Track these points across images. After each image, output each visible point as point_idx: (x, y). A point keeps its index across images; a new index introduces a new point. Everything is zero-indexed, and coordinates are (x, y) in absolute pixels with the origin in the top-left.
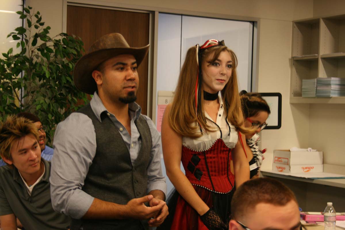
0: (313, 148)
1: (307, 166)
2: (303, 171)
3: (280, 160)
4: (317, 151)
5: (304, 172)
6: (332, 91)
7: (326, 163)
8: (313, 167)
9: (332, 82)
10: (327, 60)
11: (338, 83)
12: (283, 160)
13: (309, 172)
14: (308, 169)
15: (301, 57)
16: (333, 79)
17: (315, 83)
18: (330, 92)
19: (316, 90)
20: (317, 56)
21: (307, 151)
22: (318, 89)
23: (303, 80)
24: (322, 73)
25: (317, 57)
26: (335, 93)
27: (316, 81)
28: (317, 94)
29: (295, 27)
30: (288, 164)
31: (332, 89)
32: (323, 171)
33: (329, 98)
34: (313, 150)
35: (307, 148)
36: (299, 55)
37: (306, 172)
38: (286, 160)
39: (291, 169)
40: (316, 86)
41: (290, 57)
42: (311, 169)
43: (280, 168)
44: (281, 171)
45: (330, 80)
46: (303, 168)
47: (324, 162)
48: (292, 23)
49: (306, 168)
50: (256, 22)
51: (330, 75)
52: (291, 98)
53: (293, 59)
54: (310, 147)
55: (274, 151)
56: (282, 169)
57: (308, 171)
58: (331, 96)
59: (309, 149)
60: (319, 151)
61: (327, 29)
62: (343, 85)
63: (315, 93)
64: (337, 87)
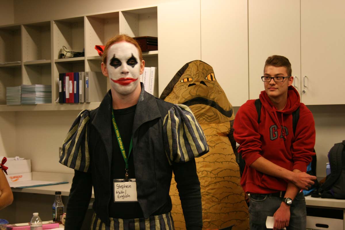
0: (20, 157)
2: (11, 180)
4: (24, 159)
6: (37, 99)
7: (34, 171)
8: (22, 176)
9: (36, 90)
10: (30, 67)
11: (42, 90)
13: (17, 181)
14: (16, 179)
15: (4, 64)
16: (37, 86)
17: (19, 90)
18: (34, 99)
19: (21, 97)
20: (20, 63)
21: (15, 159)
22: (23, 96)
23: (8, 88)
24: (26, 81)
25: (20, 64)
26: (40, 101)
27: (20, 89)
28: (23, 102)
31: (37, 96)
32: (32, 180)
33: (35, 105)
34: (21, 159)
35: (15, 157)
36: (2, 62)
37: (14, 181)
40: (20, 94)
42: (20, 178)
45: (35, 88)
46: (11, 178)
47: (32, 170)
49: (14, 177)
51: (35, 82)
54: (17, 156)
57: (16, 180)
58: (37, 103)
59: (17, 157)
60: (26, 159)
61: (29, 36)
62: (48, 92)
63: (20, 100)
64: (42, 94)
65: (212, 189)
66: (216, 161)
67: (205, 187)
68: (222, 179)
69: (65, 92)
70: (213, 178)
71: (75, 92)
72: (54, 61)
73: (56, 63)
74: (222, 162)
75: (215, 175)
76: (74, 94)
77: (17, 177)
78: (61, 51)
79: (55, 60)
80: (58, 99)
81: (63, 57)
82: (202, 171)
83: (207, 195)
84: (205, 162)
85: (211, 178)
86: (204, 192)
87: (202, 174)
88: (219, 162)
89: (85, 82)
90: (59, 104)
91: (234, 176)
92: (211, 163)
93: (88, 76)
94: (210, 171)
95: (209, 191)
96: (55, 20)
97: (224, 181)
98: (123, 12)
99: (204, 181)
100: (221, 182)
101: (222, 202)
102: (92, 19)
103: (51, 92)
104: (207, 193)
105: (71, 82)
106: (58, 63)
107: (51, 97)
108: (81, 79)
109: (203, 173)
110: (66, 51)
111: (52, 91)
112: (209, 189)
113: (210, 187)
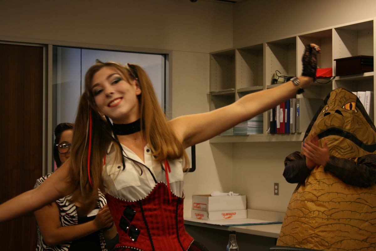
0: (235, 192)
1: (227, 212)
2: (224, 217)
3: (198, 206)
4: (239, 195)
5: (224, 219)
6: (249, 129)
7: (250, 208)
8: (235, 213)
10: (243, 94)
12: (202, 206)
14: (229, 216)
15: (220, 92)
18: (246, 130)
20: (234, 90)
21: (228, 195)
25: (234, 92)
26: (252, 131)
28: (236, 132)
29: (212, 59)
30: (206, 210)
31: (249, 126)
32: (247, 218)
33: (247, 136)
34: (235, 194)
35: (228, 192)
36: (217, 89)
37: (226, 218)
38: (204, 206)
39: (209, 216)
41: (208, 91)
42: (233, 216)
43: (198, 215)
44: (200, 219)
46: (224, 215)
47: (247, 207)
48: (209, 55)
49: (227, 214)
50: (168, 54)
53: (211, 93)
54: (231, 191)
55: (193, 196)
56: (200, 216)
57: (229, 217)
58: (249, 133)
59: (230, 193)
60: (241, 195)
61: (243, 61)
62: (260, 121)
63: (233, 131)
64: (255, 123)
65: (323, 231)
66: (331, 201)
67: (315, 228)
68: (337, 221)
69: (276, 121)
70: (325, 219)
71: (286, 122)
74: (339, 203)
75: (328, 216)
76: (285, 123)
77: (230, 214)
78: (274, 76)
79: (268, 86)
80: (269, 129)
81: (275, 82)
82: (314, 211)
83: (317, 237)
85: (323, 219)
86: (313, 234)
87: (314, 214)
88: (336, 202)
89: (297, 110)
90: (270, 134)
92: (324, 203)
93: (299, 103)
94: (322, 211)
95: (319, 234)
96: (267, 42)
97: (339, 223)
98: (336, 29)
99: (314, 222)
100: (334, 224)
101: (333, 246)
103: (262, 122)
104: (316, 236)
105: (282, 110)
107: (263, 127)
108: (292, 107)
110: (278, 76)
111: (264, 120)
112: (319, 231)
113: (321, 229)
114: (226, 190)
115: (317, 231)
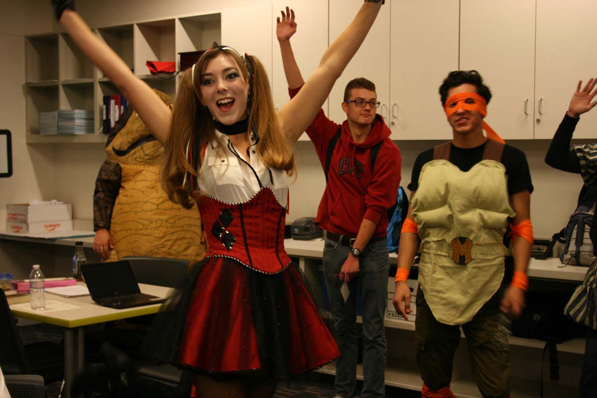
0: (58, 200)
2: (46, 230)
3: (15, 217)
4: (63, 203)
6: (76, 127)
7: (76, 218)
8: (60, 224)
9: (76, 116)
10: (69, 87)
11: (83, 116)
12: (20, 217)
13: (55, 231)
15: (39, 84)
16: (77, 111)
17: (55, 116)
18: (74, 129)
19: (58, 126)
20: (56, 82)
21: (51, 204)
22: (59, 124)
23: (42, 113)
24: (64, 104)
25: (57, 84)
26: (80, 130)
27: (57, 115)
28: (60, 131)
29: (28, 44)
30: (25, 222)
31: (77, 124)
32: (73, 229)
33: (74, 135)
34: (59, 203)
35: (51, 201)
36: (35, 80)
37: (50, 230)
38: (23, 217)
39: (30, 229)
40: (57, 121)
41: (24, 82)
42: (57, 227)
43: (15, 227)
44: (17, 232)
45: (74, 114)
46: (46, 226)
47: (73, 217)
48: (24, 39)
49: (50, 226)
51: (75, 106)
52: (27, 137)
53: (28, 85)
54: (55, 199)
55: (8, 206)
56: (18, 229)
57: (53, 229)
58: (77, 133)
59: (53, 201)
60: (66, 204)
61: (68, 47)
62: (90, 119)
63: (56, 129)
64: (83, 121)
67: (160, 239)
68: (181, 229)
69: (110, 119)
70: (170, 227)
72: (98, 81)
73: (100, 82)
79: (99, 79)
80: (102, 128)
82: (156, 221)
83: (163, 248)
84: (159, 210)
85: (167, 227)
86: (159, 244)
87: (156, 224)
90: (103, 134)
91: (194, 225)
94: (165, 220)
95: (166, 243)
96: (98, 27)
98: (180, 19)
99: (158, 232)
100: (178, 231)
102: (144, 27)
103: (93, 119)
104: (163, 246)
105: (117, 106)
106: (101, 83)
107: (94, 126)
109: (157, 222)
111: (95, 118)
112: (165, 241)
113: (166, 238)
114: (47, 197)
115: (163, 240)
